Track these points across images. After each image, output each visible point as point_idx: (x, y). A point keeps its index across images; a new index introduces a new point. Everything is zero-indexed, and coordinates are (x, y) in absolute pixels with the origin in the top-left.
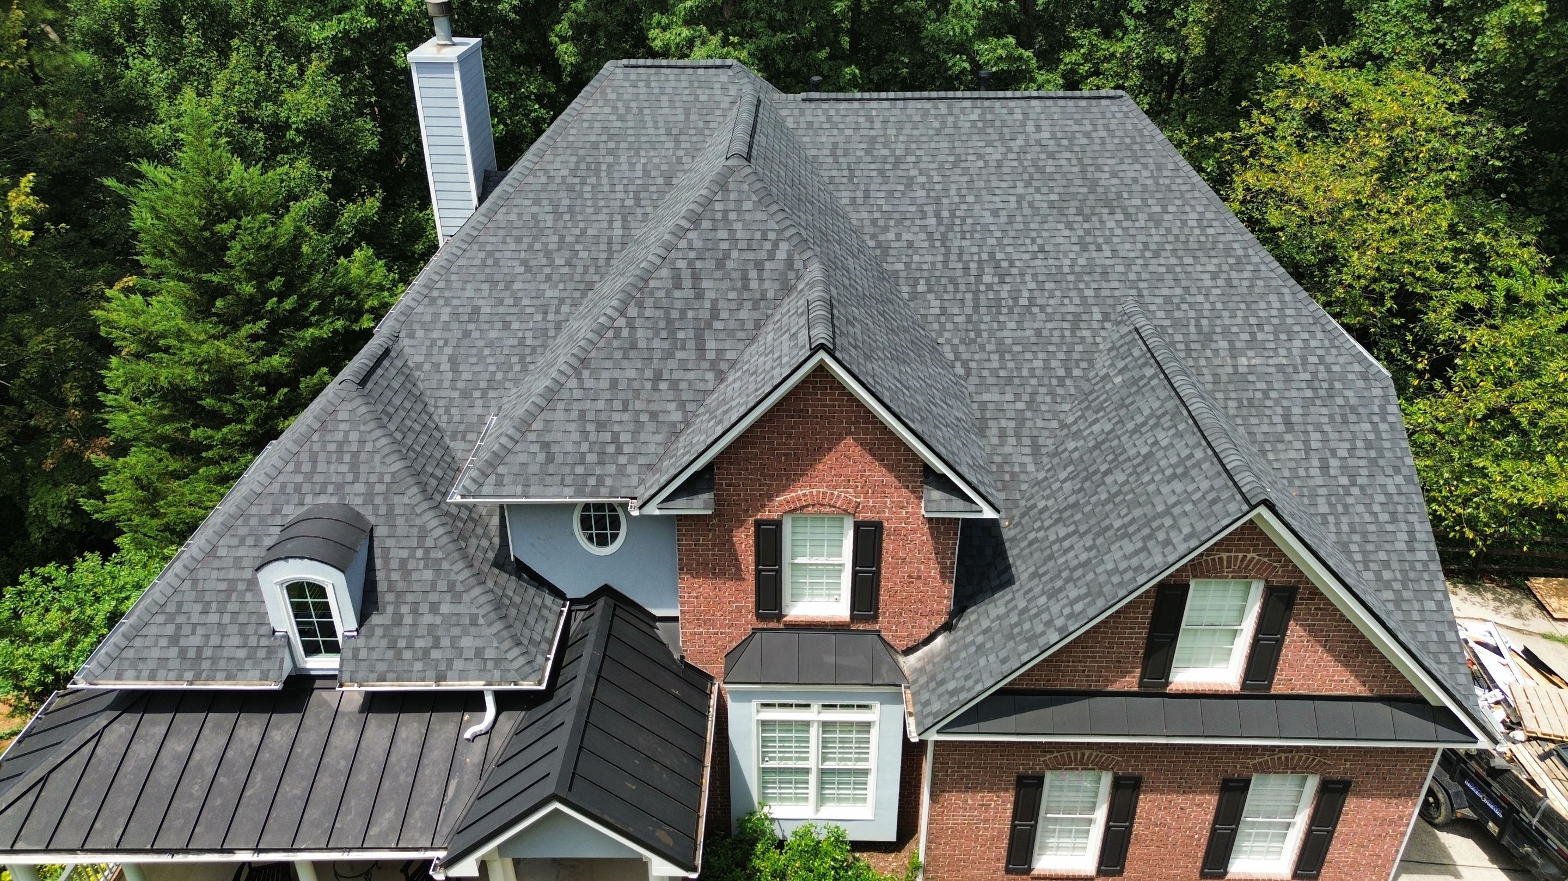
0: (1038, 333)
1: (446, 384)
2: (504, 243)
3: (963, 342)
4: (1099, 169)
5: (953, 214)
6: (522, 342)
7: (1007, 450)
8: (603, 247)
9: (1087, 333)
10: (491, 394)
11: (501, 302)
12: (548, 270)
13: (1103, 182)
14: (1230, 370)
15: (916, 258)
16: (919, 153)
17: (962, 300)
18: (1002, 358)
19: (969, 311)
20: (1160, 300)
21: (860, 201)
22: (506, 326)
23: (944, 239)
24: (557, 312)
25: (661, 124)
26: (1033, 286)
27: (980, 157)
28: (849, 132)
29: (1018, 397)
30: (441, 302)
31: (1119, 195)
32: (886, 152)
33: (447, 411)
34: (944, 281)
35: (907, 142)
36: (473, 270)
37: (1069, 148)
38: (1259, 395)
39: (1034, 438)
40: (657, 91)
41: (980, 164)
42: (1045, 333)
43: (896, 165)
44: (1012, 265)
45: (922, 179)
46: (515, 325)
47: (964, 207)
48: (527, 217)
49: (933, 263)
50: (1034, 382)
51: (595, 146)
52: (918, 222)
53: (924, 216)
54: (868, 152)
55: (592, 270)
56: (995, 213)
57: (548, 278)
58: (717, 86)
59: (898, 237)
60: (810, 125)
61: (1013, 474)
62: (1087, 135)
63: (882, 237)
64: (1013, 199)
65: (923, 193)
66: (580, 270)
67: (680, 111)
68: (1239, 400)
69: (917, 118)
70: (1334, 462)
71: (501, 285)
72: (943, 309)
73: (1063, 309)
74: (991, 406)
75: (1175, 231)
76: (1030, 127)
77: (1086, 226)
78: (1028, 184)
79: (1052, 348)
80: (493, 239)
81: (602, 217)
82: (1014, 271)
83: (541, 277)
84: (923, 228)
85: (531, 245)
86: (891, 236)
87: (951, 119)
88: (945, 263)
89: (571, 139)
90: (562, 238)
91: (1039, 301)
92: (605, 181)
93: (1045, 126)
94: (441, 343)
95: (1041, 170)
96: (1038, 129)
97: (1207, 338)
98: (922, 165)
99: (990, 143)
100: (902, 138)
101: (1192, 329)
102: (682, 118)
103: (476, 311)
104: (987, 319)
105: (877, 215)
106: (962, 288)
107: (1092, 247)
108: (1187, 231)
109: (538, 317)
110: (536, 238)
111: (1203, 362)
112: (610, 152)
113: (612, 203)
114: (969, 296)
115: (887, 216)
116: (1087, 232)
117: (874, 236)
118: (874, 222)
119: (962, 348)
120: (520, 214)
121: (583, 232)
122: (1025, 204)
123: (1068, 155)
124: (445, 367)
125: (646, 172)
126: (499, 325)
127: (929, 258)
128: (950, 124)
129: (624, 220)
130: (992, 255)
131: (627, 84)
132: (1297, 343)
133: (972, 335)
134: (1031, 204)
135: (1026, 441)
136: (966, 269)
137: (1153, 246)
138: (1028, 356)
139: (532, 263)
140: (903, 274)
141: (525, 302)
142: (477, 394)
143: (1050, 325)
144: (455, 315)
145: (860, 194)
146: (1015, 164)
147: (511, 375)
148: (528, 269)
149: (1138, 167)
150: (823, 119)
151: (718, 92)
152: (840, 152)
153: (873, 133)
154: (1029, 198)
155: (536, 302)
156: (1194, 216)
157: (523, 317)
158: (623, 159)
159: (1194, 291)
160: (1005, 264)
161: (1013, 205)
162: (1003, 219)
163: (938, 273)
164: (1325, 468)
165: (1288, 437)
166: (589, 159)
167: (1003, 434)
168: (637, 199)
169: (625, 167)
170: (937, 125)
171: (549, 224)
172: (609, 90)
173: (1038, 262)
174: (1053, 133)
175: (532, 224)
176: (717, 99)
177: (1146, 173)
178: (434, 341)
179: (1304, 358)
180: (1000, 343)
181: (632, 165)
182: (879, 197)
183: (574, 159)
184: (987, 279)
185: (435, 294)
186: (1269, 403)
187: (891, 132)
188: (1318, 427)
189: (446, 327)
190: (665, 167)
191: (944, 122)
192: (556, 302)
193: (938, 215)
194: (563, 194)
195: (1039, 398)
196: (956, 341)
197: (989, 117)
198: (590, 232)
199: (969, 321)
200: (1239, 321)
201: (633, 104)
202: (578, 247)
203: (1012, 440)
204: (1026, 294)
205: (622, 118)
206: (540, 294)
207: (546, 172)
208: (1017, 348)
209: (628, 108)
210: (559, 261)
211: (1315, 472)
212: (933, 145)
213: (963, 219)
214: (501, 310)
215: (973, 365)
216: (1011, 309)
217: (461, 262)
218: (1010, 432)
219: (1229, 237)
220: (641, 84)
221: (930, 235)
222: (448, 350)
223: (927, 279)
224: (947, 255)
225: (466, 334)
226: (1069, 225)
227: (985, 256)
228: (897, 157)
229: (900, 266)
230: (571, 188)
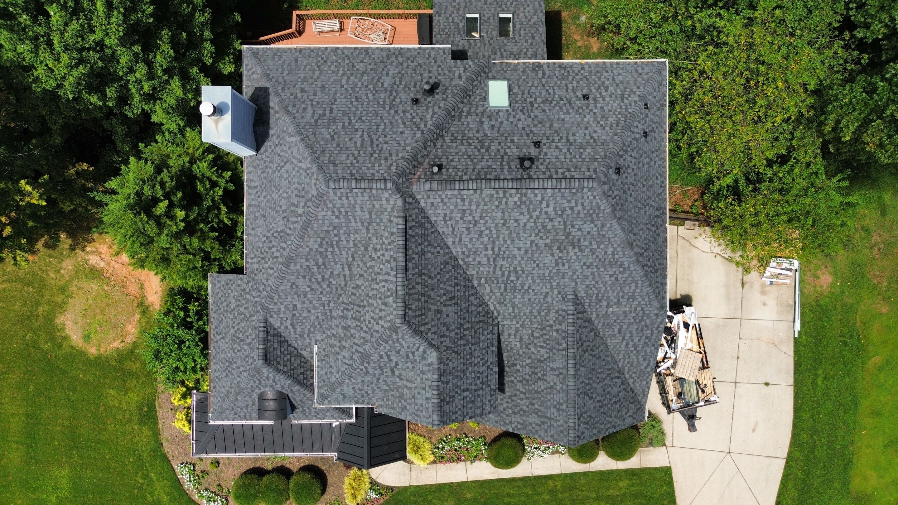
0: (530, 300)
1: (292, 333)
2: (298, 278)
3: (498, 303)
4: (573, 226)
5: (500, 249)
6: (317, 317)
7: (510, 340)
8: (342, 279)
9: (549, 300)
10: (311, 335)
11: (304, 302)
12: (320, 290)
13: (573, 234)
14: (604, 313)
15: (481, 269)
16: (487, 218)
17: (500, 288)
18: (513, 308)
19: (502, 291)
20: (584, 287)
21: (457, 243)
22: (309, 312)
23: (495, 260)
24: (329, 306)
25: (358, 220)
26: (531, 281)
27: (516, 221)
28: (452, 207)
29: (517, 323)
30: (279, 304)
31: (579, 240)
32: (470, 218)
33: (296, 342)
34: (493, 279)
35: (481, 213)
36: (288, 291)
37: (561, 216)
38: (612, 321)
39: (521, 337)
40: (352, 202)
41: (516, 224)
42: (533, 300)
43: (475, 225)
44: (523, 272)
45: (487, 232)
46: (313, 311)
47: (505, 246)
48: (305, 267)
49: (489, 272)
50: (525, 317)
51: (328, 232)
52: (483, 252)
53: (486, 249)
54: (461, 218)
55: (339, 289)
56: (519, 249)
57: (322, 293)
58: (384, 199)
59: (474, 259)
60: (432, 204)
61: (511, 348)
62: (572, 208)
63: (466, 260)
64: (529, 242)
65: (487, 239)
66: (334, 289)
67: (366, 213)
68: (604, 324)
69: (487, 200)
70: (631, 343)
71: (302, 296)
72: (491, 291)
73: (542, 291)
74: (506, 326)
75: (600, 257)
76: (544, 205)
77: (560, 255)
78: (537, 235)
79: (534, 305)
80: (293, 277)
81: (339, 266)
82: (524, 275)
83: (318, 293)
84: (486, 255)
85: (310, 280)
86: (471, 259)
87: (504, 200)
88: (494, 272)
89: (315, 229)
90: (323, 276)
91: (533, 287)
92: (336, 249)
93: (552, 204)
94: (285, 319)
95: (544, 227)
96: (548, 206)
97: (599, 301)
98: (487, 225)
99: (522, 214)
100: (479, 211)
101: (594, 298)
102: (368, 217)
103: (295, 306)
104: (509, 294)
105: (465, 250)
106: (500, 282)
107: (560, 265)
108: (606, 256)
109: (322, 308)
110: (311, 277)
111: (594, 310)
112: (336, 235)
113: (342, 260)
114: (503, 285)
115: (469, 250)
116: (560, 258)
117: (463, 260)
118: (463, 253)
119: (498, 305)
120: (301, 266)
121: (332, 273)
122: (534, 245)
123: (559, 219)
124: (290, 327)
125: (355, 245)
126: (306, 311)
127: (487, 269)
128: (503, 203)
129: (349, 266)
130: (515, 269)
131: (336, 198)
132: (636, 303)
133: (502, 301)
134: (537, 245)
135: (518, 337)
136: (503, 275)
137: (588, 264)
138: (524, 308)
139: (313, 287)
140: (475, 276)
141: (314, 302)
142: (305, 336)
143: (535, 297)
144: (287, 308)
145: (457, 239)
146: (533, 224)
147: (316, 329)
148: (312, 290)
149: (592, 225)
150: (439, 200)
151: (384, 202)
152: (447, 218)
153: (464, 208)
154: (536, 242)
155: (319, 302)
156: (612, 249)
157: (315, 308)
158: (343, 239)
159: (600, 282)
160: (520, 272)
161: (528, 245)
162: (523, 252)
163: (490, 276)
164: (627, 344)
165: (618, 335)
166: (327, 239)
167: (510, 335)
168: (353, 256)
169: (345, 242)
170: (497, 203)
171: (316, 270)
172: (328, 202)
173: (535, 272)
174: (555, 208)
175: (308, 270)
176: (384, 206)
177: (595, 229)
178: (282, 319)
179: (636, 309)
180: (513, 303)
181: (348, 242)
182: (466, 241)
183: (319, 240)
184: (511, 278)
185: (276, 301)
186: (615, 324)
187: (474, 207)
188: (631, 332)
189: (285, 313)
190: (363, 242)
191: (500, 203)
192: (327, 302)
193: (493, 249)
194: (318, 256)
195: (526, 323)
196: (495, 303)
197: (524, 199)
198: (335, 273)
199: (502, 294)
200: (615, 294)
201: (342, 210)
202: (331, 280)
203: (513, 337)
204: (527, 285)
205: (337, 217)
206: (320, 299)
207: (308, 246)
208: (520, 306)
209: (340, 213)
210: (325, 286)
211: (623, 346)
212: (494, 214)
213: (504, 252)
214: (305, 305)
215: (501, 312)
216: (520, 291)
217: (282, 287)
218: (513, 334)
219: (624, 259)
220: (344, 198)
221: (488, 259)
222: (289, 321)
223: (486, 279)
224: (495, 269)
225: (294, 315)
226: (552, 255)
227: (512, 269)
228: (476, 221)
229: (474, 272)
230: (321, 253)
